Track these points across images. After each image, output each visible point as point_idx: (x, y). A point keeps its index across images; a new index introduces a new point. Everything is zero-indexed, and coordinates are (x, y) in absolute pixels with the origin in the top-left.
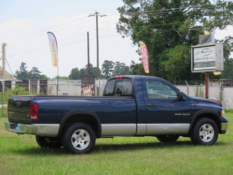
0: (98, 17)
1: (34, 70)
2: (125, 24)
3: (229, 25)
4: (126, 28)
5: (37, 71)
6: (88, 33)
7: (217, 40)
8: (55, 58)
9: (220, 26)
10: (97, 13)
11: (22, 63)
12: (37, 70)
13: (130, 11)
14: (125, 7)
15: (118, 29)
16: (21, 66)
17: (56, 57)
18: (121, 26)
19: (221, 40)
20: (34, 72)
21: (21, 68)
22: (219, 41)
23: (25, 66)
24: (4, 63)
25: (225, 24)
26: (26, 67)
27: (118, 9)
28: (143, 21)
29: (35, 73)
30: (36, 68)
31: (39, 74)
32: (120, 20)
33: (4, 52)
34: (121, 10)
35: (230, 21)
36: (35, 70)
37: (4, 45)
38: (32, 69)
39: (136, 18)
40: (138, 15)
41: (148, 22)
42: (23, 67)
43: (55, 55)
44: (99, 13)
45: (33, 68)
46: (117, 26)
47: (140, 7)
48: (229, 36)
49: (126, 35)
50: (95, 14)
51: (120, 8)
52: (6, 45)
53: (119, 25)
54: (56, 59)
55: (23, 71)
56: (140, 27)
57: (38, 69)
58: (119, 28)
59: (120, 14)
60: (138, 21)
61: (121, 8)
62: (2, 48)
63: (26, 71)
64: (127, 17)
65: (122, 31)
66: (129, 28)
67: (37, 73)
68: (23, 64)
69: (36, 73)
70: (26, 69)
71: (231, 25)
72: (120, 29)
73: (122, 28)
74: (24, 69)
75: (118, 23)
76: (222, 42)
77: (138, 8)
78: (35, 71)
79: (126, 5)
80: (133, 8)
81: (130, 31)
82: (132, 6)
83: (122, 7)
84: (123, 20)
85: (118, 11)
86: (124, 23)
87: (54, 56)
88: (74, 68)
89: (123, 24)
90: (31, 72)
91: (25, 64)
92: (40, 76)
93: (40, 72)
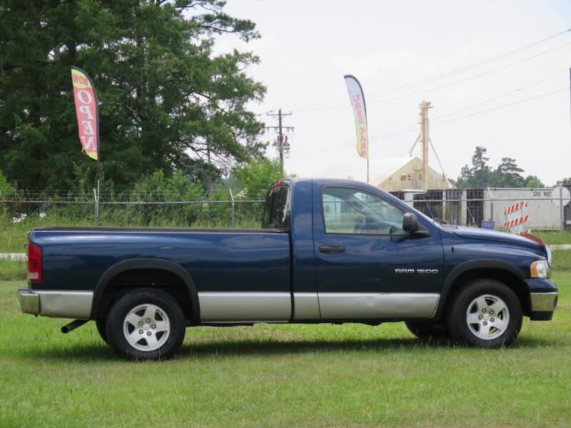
1: (507, 165)
5: (514, 167)
11: (477, 148)
12: (514, 165)
16: (476, 156)
20: (506, 170)
21: (474, 161)
23: (483, 156)
24: (425, 150)
26: (487, 159)
29: (509, 171)
30: (510, 160)
31: (518, 175)
33: (424, 122)
36: (509, 164)
37: (425, 107)
38: (501, 163)
42: (480, 158)
45: (504, 160)
52: (431, 105)
55: (479, 168)
57: (516, 163)
62: (421, 114)
63: (487, 167)
67: (514, 172)
68: (479, 152)
69: (512, 173)
70: (487, 164)
74: (483, 163)
78: (509, 168)
90: (500, 169)
91: (485, 150)
92: (521, 179)
93: (521, 170)
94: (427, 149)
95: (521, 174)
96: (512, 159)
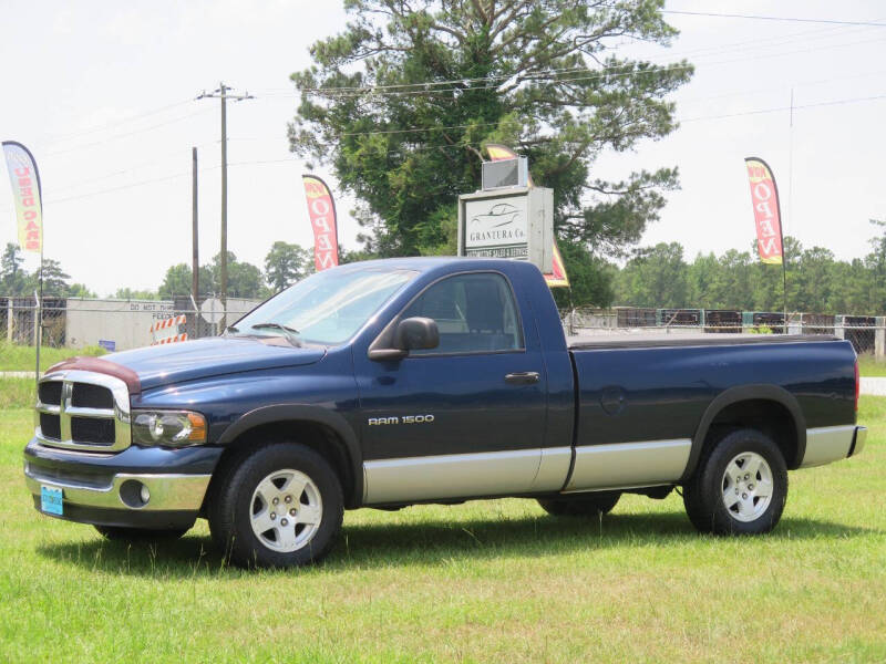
0: (227, 100)
1: (48, 268)
2: (315, 124)
3: (644, 138)
4: (320, 139)
5: (57, 272)
6: (195, 151)
7: (605, 184)
8: (31, 225)
9: (616, 139)
10: (223, 89)
11: (9, 245)
12: (57, 269)
13: (330, 84)
14: (315, 71)
15: (293, 140)
16: (7, 256)
17: (36, 221)
18: (303, 132)
19: (618, 183)
20: (48, 275)
21: (4, 262)
22: (610, 186)
23: (17, 256)
25: (628, 134)
26: (22, 260)
27: (292, 78)
28: (371, 117)
29: (51, 277)
30: (52, 262)
31: (63, 283)
32: (299, 111)
34: (304, 82)
35: (646, 123)
36: (51, 267)
38: (41, 266)
39: (349, 108)
40: (357, 98)
41: (388, 121)
42: (12, 258)
43: (29, 215)
44: (229, 89)
45: (45, 262)
46: (291, 131)
47: (364, 72)
48: (644, 172)
49: (317, 162)
50: (218, 91)
51: (298, 74)
53: (297, 128)
54: (36, 227)
55: (11, 271)
56: (360, 138)
57: (59, 266)
58: (297, 136)
59: (301, 93)
60: (356, 117)
61: (303, 75)
63: (21, 270)
64: (321, 102)
65: (304, 148)
66: (328, 138)
67: (58, 278)
68: (12, 250)
69: (54, 279)
70: (22, 266)
71: (650, 136)
72: (299, 141)
73: (307, 139)
74: (16, 266)
75: (292, 121)
76: (621, 191)
77: (358, 76)
78: (52, 273)
79: (320, 67)
80: (341, 76)
81: (332, 148)
82: (336, 69)
83: (307, 73)
84: (309, 112)
85: (294, 84)
86: (312, 121)
87: (27, 219)
89: (308, 126)
90: (38, 274)
91: (18, 248)
92: (67, 288)
93: (67, 277)
95: (67, 281)
96: (56, 261)
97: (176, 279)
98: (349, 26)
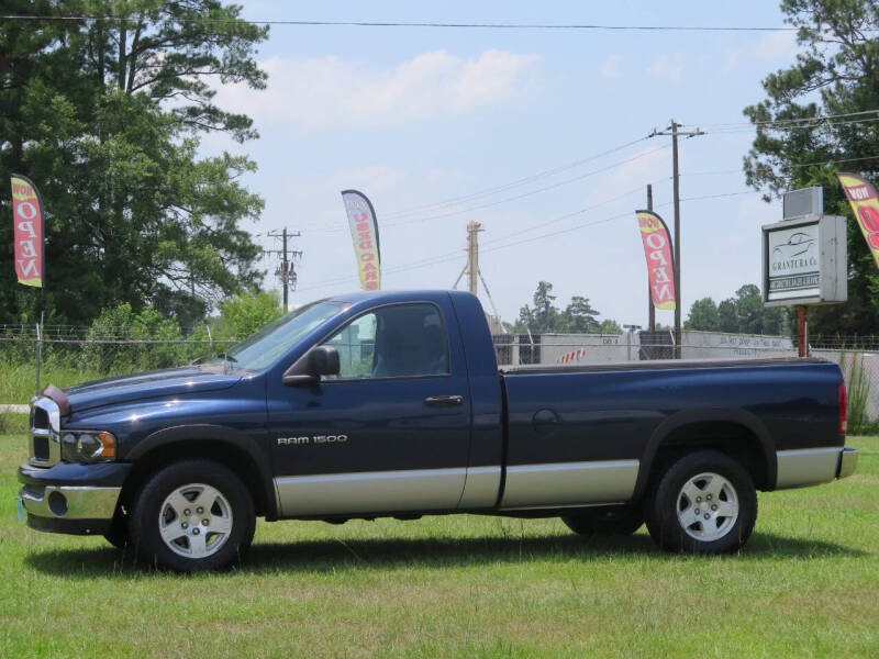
0: (679, 138)
1: (578, 306)
2: (770, 157)
4: (776, 171)
5: (587, 309)
6: (649, 187)
10: (675, 126)
11: (540, 284)
12: (586, 306)
13: (782, 116)
14: (768, 104)
15: (749, 174)
16: (538, 294)
18: (760, 166)
20: (577, 312)
21: (536, 300)
23: (548, 293)
24: (473, 284)
26: (553, 298)
27: (746, 112)
28: (824, 148)
29: (581, 314)
30: (582, 299)
31: (592, 319)
32: (755, 145)
33: (473, 249)
34: (758, 115)
36: (581, 304)
37: (474, 230)
38: (571, 303)
39: (803, 139)
40: (811, 129)
41: (842, 150)
42: (544, 296)
44: (680, 126)
45: (574, 299)
46: (747, 165)
47: (820, 103)
49: (774, 195)
50: (669, 129)
51: (752, 108)
52: (480, 228)
53: (753, 161)
54: (375, 269)
55: (543, 309)
56: (810, 169)
57: (589, 303)
58: (754, 169)
59: (756, 126)
60: (810, 148)
61: (756, 109)
62: (468, 239)
63: (553, 308)
64: (775, 135)
65: (761, 181)
66: (785, 170)
67: (587, 315)
68: (544, 288)
69: (584, 316)
70: (553, 303)
72: (756, 175)
73: (764, 173)
74: (547, 303)
75: (748, 155)
77: (813, 106)
78: (581, 310)
79: (772, 100)
80: (794, 108)
81: (787, 180)
82: (788, 102)
83: (760, 106)
84: (763, 145)
85: (748, 118)
86: (767, 154)
87: (363, 261)
88: (700, 300)
89: (763, 159)
90: (568, 310)
91: (550, 286)
92: (596, 324)
93: (596, 313)
94: (476, 284)
95: (596, 318)
96: (585, 298)
97: (701, 314)
98: (799, 58)
